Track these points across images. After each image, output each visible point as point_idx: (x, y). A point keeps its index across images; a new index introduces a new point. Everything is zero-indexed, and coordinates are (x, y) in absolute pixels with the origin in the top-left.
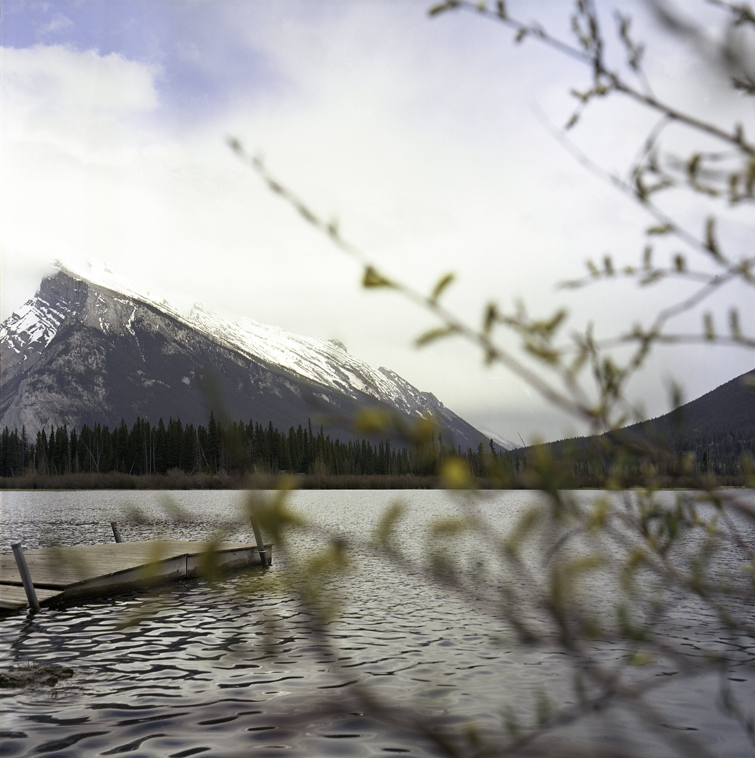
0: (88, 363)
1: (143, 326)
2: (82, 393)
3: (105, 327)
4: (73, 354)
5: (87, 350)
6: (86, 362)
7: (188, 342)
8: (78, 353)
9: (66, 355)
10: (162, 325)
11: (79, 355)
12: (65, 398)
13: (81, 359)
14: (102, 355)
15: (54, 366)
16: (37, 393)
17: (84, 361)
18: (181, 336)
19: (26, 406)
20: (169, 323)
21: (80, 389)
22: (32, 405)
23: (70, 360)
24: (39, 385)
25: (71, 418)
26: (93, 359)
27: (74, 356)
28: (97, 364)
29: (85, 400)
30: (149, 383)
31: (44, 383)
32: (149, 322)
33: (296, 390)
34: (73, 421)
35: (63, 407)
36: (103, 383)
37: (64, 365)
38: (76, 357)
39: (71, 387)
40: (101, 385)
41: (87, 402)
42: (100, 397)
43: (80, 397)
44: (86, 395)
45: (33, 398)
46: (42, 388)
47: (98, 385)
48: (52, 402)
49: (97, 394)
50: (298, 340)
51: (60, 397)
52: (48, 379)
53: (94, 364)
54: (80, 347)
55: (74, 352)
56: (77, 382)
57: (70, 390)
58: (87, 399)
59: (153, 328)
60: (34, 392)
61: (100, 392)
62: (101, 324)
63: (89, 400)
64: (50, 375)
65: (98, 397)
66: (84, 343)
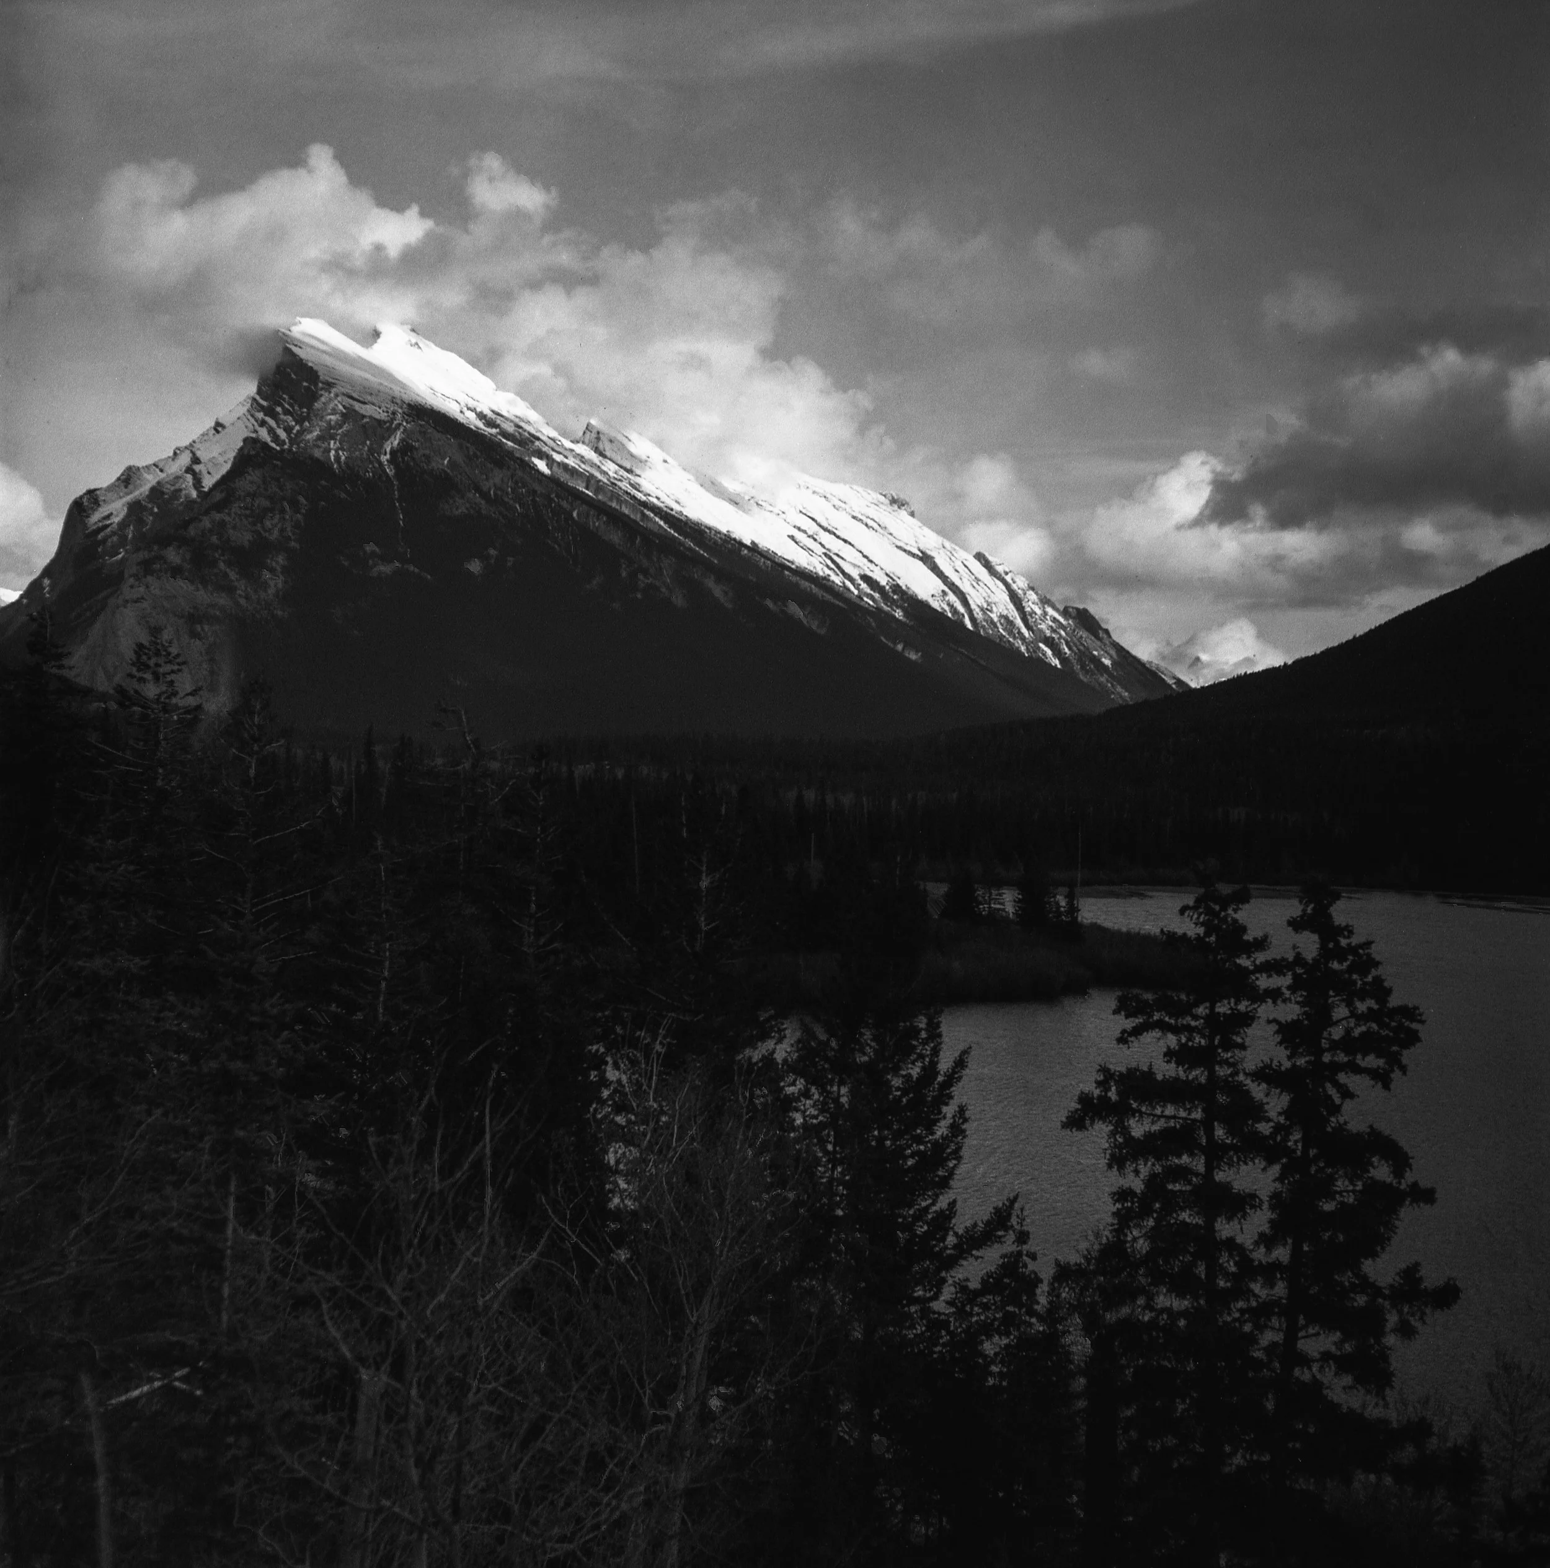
0: (263, 527)
1: (413, 459)
2: (236, 584)
3: (337, 457)
4: (233, 510)
5: (266, 503)
6: (259, 525)
7: (513, 492)
8: (247, 508)
9: (219, 512)
10: (459, 458)
11: (248, 512)
12: (202, 592)
13: (250, 519)
14: (298, 511)
15: (192, 531)
16: (149, 579)
17: (254, 524)
18: (497, 480)
19: (127, 601)
20: (475, 454)
21: (233, 575)
22: (136, 601)
23: (224, 521)
24: (157, 566)
25: (206, 628)
26: (276, 521)
27: (235, 514)
28: (282, 530)
29: (240, 595)
30: (386, 569)
31: (165, 562)
32: (427, 452)
33: (726, 593)
34: (209, 634)
35: (195, 608)
36: (283, 567)
37: (211, 531)
38: (240, 515)
39: (216, 571)
40: (279, 569)
41: (242, 601)
42: (269, 592)
43: (230, 590)
44: (241, 586)
45: (142, 589)
46: (160, 570)
47: (272, 570)
48: (175, 597)
49: (265, 586)
50: (817, 490)
51: (191, 588)
52: (173, 555)
53: (276, 532)
54: (253, 495)
55: (235, 508)
56: (229, 564)
57: (213, 577)
58: (243, 594)
59: (434, 464)
60: (145, 577)
61: (272, 583)
62: (333, 453)
63: (247, 598)
64: (179, 547)
65: (266, 591)
66: (266, 490)
